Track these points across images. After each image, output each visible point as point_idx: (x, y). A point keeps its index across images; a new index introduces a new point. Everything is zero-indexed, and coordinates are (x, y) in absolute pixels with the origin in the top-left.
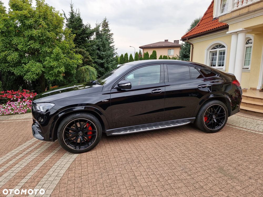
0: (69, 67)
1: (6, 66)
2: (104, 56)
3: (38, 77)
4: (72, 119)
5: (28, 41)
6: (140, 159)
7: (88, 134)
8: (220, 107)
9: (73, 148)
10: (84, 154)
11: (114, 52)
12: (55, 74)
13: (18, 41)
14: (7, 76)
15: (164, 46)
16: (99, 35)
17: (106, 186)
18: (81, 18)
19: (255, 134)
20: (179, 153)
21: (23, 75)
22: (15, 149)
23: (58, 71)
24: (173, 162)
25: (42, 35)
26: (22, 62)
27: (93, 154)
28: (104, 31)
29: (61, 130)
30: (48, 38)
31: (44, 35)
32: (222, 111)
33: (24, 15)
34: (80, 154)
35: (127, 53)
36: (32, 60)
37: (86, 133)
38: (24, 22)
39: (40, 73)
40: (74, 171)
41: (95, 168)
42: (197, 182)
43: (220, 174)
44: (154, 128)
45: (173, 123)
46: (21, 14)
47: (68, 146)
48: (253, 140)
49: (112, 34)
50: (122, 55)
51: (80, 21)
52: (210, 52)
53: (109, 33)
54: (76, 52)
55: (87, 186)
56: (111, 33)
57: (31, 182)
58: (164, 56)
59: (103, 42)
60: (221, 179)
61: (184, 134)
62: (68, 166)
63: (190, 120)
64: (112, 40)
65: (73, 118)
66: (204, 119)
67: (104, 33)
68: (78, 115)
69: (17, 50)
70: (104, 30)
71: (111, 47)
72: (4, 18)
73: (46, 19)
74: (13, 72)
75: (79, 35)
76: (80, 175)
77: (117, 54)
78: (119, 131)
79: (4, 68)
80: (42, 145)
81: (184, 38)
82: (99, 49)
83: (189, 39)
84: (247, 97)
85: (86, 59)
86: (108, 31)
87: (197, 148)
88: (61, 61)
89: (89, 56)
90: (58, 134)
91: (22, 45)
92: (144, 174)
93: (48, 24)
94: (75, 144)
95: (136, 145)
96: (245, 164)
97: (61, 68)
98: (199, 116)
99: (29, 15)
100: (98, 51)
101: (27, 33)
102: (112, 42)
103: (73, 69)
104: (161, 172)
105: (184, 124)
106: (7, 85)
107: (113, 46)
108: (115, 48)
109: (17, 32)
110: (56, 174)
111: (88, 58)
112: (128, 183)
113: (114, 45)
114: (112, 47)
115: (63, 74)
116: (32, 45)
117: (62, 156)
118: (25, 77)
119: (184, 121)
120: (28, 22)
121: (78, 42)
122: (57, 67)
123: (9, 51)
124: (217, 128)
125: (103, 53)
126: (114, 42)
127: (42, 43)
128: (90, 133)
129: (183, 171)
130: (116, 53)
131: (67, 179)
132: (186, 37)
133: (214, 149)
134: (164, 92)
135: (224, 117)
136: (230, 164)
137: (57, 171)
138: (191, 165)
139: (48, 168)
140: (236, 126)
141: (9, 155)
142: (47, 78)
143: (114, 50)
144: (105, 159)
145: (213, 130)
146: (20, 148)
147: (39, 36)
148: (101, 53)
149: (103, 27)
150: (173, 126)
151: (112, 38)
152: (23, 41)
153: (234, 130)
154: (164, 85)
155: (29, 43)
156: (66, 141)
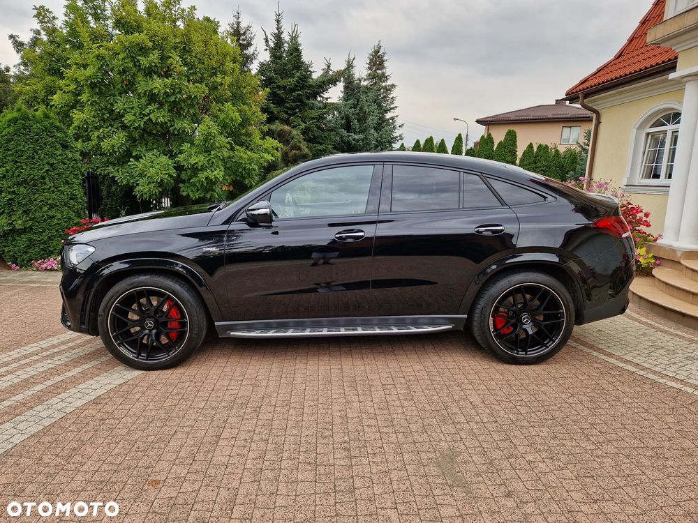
0: (240, 170)
1: (102, 163)
2: (361, 144)
3: (161, 190)
4: (129, 287)
5: (146, 106)
6: (266, 401)
7: (169, 326)
8: (546, 292)
9: (131, 356)
10: (154, 374)
11: (395, 135)
12: (202, 185)
13: (126, 106)
14: (110, 186)
15: (552, 117)
16: (352, 89)
17: (138, 448)
18: (300, 48)
19: (653, 383)
20: (376, 401)
21: (135, 185)
22: (35, 344)
23: (207, 178)
24: (338, 420)
25: (174, 90)
26: (133, 155)
27: (173, 376)
29: (104, 311)
30: (189, 97)
31: (177, 90)
32: (554, 305)
33: (138, 44)
34: (147, 372)
35: (431, 138)
36: (155, 150)
37: (165, 324)
38: (138, 61)
39: (166, 181)
40: (100, 406)
41: (152, 406)
42: (352, 477)
43: (433, 470)
44: (343, 332)
45: (400, 324)
46: (131, 43)
47: (122, 349)
48: (626, 400)
49: (393, 86)
51: (295, 54)
52: (648, 134)
53: (384, 84)
54: (264, 135)
55: (100, 441)
56: (389, 83)
58: (540, 146)
59: (361, 109)
60: (423, 481)
61: (435, 358)
62: (100, 392)
63: (451, 321)
64: (392, 103)
65: (133, 284)
66: (491, 322)
67: (371, 85)
68: (142, 278)
69: (124, 127)
70: (372, 77)
71: (388, 120)
72: (97, 53)
73: (188, 51)
74: (113, 177)
75: (292, 91)
76: (105, 417)
77: (401, 139)
78: (250, 328)
79: (98, 167)
80: (90, 343)
81: (573, 93)
82: (348, 127)
83: (586, 96)
85: (294, 152)
86: (384, 77)
87: (435, 397)
88: (215, 152)
89: (301, 145)
90: (99, 318)
91: (135, 115)
92: (243, 435)
93: (191, 66)
94: (136, 344)
95: (289, 368)
96: (530, 457)
97: (215, 170)
98: (477, 311)
99: (150, 44)
100: (343, 130)
101: (143, 85)
102: (392, 106)
103: (248, 174)
104: (287, 440)
105: (431, 329)
106: (108, 206)
107: (393, 118)
108: (397, 124)
109: (126, 85)
110: (64, 404)
111: (299, 149)
112: (189, 450)
113: (397, 116)
114: (391, 121)
115: (229, 186)
116: (152, 116)
117: (106, 371)
118: (137, 188)
119: (436, 321)
120: (144, 61)
121: (288, 108)
122: (203, 169)
123: (107, 127)
124: (533, 353)
125: (356, 137)
126: (396, 107)
127: (176, 109)
128: (173, 325)
129: (345, 445)
130: (401, 136)
131: (74, 419)
133: (482, 405)
134: (372, 238)
135: (559, 322)
136: (486, 450)
137: (69, 400)
138: (378, 435)
139: (60, 391)
140: (611, 355)
141: (14, 354)
142: (184, 194)
143: (394, 128)
144: (189, 389)
145: (522, 354)
146: (44, 344)
147: (166, 93)
148: (349, 135)
149: (370, 68)
150: (395, 330)
151: (391, 96)
152: (135, 105)
153: (596, 365)
154: (374, 218)
155: (147, 111)
156: (116, 338)
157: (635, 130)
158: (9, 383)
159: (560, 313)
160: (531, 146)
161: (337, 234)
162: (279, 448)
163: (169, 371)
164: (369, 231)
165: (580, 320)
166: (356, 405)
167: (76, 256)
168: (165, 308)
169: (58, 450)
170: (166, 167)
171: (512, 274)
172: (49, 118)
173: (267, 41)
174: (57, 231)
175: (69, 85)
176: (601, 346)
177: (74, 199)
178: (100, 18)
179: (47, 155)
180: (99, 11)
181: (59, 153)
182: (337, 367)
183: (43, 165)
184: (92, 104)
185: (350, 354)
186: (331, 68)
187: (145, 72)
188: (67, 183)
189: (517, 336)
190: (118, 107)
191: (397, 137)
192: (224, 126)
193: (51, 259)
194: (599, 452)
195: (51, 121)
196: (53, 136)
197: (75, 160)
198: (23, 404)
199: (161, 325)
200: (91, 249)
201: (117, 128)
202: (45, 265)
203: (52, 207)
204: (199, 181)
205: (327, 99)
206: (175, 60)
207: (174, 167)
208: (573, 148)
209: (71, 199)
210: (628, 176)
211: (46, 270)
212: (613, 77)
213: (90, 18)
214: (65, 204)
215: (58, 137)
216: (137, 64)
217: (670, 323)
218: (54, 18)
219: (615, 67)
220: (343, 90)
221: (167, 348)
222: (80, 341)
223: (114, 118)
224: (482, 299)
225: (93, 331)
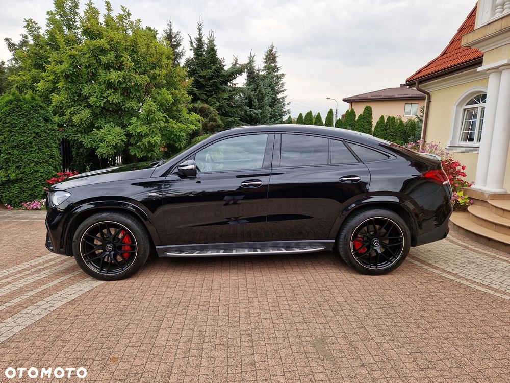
0: (172, 136)
1: (72, 132)
2: (260, 117)
3: (115, 151)
4: (95, 222)
5: (105, 91)
6: (192, 302)
7: (123, 249)
9: (96, 271)
11: (284, 110)
12: (145, 147)
13: (90, 91)
14: (78, 148)
15: (397, 96)
16: (253, 77)
17: (102, 335)
18: (216, 48)
19: (466, 287)
20: (270, 301)
21: (97, 147)
22: (26, 263)
23: (149, 142)
24: (243, 315)
25: (125, 79)
26: (96, 126)
27: (126, 285)
28: (267, 69)
29: (77, 239)
30: (136, 84)
31: (128, 80)
33: (100, 47)
34: (107, 282)
35: (311, 112)
36: (111, 122)
37: (120, 248)
38: (100, 59)
39: (119, 145)
40: (74, 306)
41: (111, 306)
42: (253, 354)
43: (310, 349)
44: (247, 252)
45: (287, 246)
46: (94, 46)
47: (89, 266)
48: (447, 299)
49: (283, 75)
50: (301, 115)
51: (212, 53)
52: (465, 110)
53: (276, 74)
54: (190, 111)
55: (75, 331)
56: (280, 72)
57: (6, 312)
59: (260, 91)
60: (303, 356)
62: (74, 297)
63: (323, 244)
64: (282, 87)
65: (97, 219)
66: (352, 245)
67: (267, 74)
68: (104, 215)
69: (89, 106)
71: (279, 99)
72: (70, 53)
73: (135, 52)
74: (80, 141)
75: (210, 79)
76: (78, 314)
77: (289, 113)
78: (181, 250)
79: (70, 135)
80: (66, 261)
81: (411, 80)
82: (250, 105)
83: (420, 82)
84: (504, 210)
85: (211, 123)
86: (276, 69)
87: (312, 298)
88: (155, 124)
89: (216, 118)
90: (73, 244)
91: (97, 98)
92: (176, 326)
93: (137, 62)
94: (100, 262)
95: (209, 279)
96: (378, 340)
97: (155, 136)
98: (342, 237)
99: (108, 47)
100: (247, 107)
101: (103, 76)
102: (282, 89)
103: (179, 139)
104: (208, 329)
105: (309, 250)
106: (77, 163)
107: (282, 98)
108: (286, 102)
109: (91, 76)
110: (49, 305)
111: (215, 121)
112: (138, 336)
113: (285, 97)
114: (281, 100)
115: (164, 148)
116: (109, 98)
117: (78, 282)
118: (98, 150)
119: (313, 244)
120: (104, 59)
121: (207, 91)
122: (146, 136)
123: (77, 106)
124: (382, 267)
125: (256, 112)
126: (285, 90)
127: (126, 93)
128: (126, 248)
129: (249, 332)
130: (288, 110)
131: (56, 316)
132: (416, 79)
133: (345, 304)
134: (267, 186)
135: (400, 245)
136: (347, 335)
137: (52, 302)
138: (271, 325)
139: (45, 295)
140: (436, 268)
141: (12, 270)
142: (132, 154)
143: (284, 105)
144: (138, 294)
145: (373, 268)
146: (33, 262)
147: (119, 81)
148: (251, 111)
149: (266, 62)
150: (284, 251)
151: (281, 82)
152: (97, 90)
153: (426, 275)
154: (268, 171)
155: (106, 94)
156: (85, 258)
157: (455, 107)
158: (9, 291)
159: (400, 238)
160: (382, 118)
161: (242, 183)
162: (202, 335)
163: (123, 282)
164: (265, 181)
165: (414, 243)
166: (256, 304)
167: (57, 200)
168: (120, 236)
169: (46, 337)
170: (119, 134)
171: (366, 211)
172: (35, 100)
173: (191, 43)
174: (40, 181)
175: (49, 76)
176: (430, 262)
177: (53, 158)
178: (72, 28)
179: (33, 126)
180: (71, 23)
181: (42, 125)
182: (242, 277)
183: (31, 134)
184: (66, 90)
185: (251, 268)
186: (238, 62)
187: (104, 67)
188: (48, 146)
189: (370, 254)
190: (85, 91)
191: (286, 111)
192: (161, 105)
193: (36, 202)
194: (426, 336)
195: (37, 102)
196: (38, 113)
197: (54, 130)
198: (20, 305)
199: (118, 249)
200: (68, 195)
201: (84, 107)
202: (32, 206)
203: (37, 163)
204: (143, 144)
205: (235, 84)
206: (126, 58)
207: (125, 134)
208: (412, 119)
209: (51, 158)
210: (451, 140)
211: (32, 209)
212: (439, 69)
213: (65, 28)
214: (47, 162)
215: (42, 114)
216: (99, 61)
217: (479, 245)
218: (39, 28)
219: (441, 62)
220: (246, 78)
221: (122, 265)
222: (59, 260)
223: (81, 99)
224: (345, 229)
225: (69, 253)
